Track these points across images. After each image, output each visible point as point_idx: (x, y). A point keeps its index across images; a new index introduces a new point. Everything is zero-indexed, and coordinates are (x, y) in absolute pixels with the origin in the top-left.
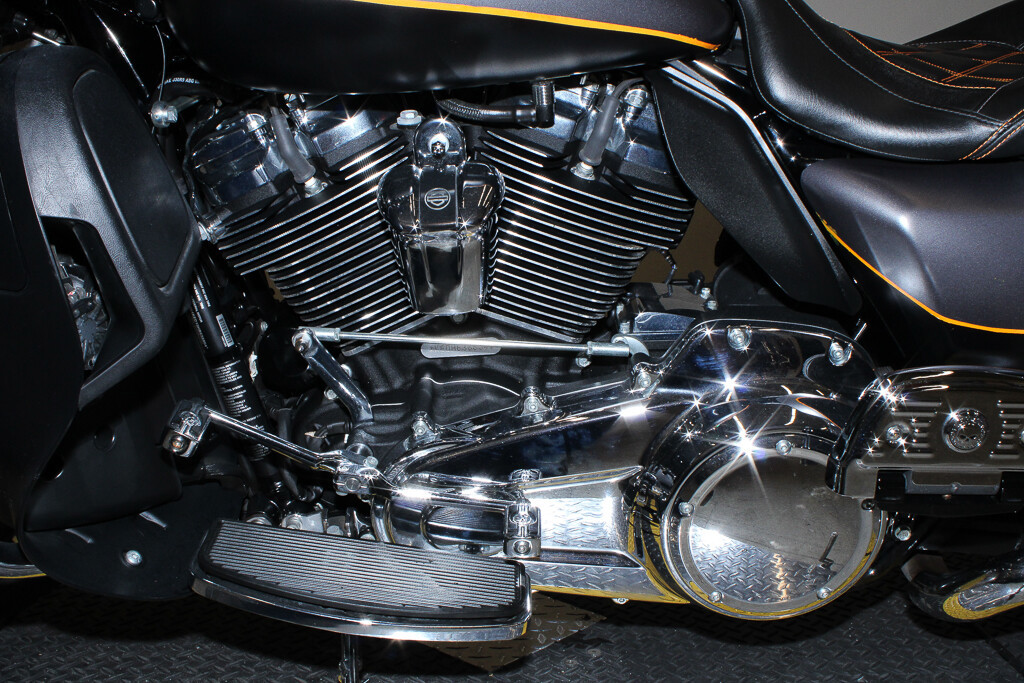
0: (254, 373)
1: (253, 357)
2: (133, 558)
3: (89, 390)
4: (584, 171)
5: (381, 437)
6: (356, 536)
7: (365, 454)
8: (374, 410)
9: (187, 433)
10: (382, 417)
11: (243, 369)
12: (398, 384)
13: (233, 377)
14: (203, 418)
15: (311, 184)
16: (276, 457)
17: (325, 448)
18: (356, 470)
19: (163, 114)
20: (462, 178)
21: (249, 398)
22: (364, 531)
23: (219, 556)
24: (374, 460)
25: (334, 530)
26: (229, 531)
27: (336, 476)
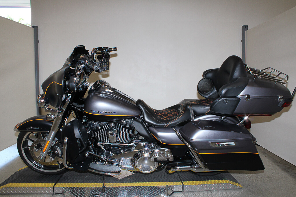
0: (93, 146)
1: (93, 144)
2: (81, 167)
3: (80, 152)
4: (128, 126)
5: (106, 154)
6: (104, 164)
7: (105, 156)
8: (106, 151)
9: (87, 154)
10: (107, 151)
11: (92, 146)
12: (109, 148)
13: (91, 147)
14: (89, 152)
15: (99, 127)
16: (96, 156)
17: (101, 155)
18: (104, 157)
19: (84, 121)
20: (114, 129)
21: (93, 149)
22: (105, 163)
23: (90, 166)
24: (106, 157)
25: (102, 164)
26: (91, 164)
27: (102, 158)
